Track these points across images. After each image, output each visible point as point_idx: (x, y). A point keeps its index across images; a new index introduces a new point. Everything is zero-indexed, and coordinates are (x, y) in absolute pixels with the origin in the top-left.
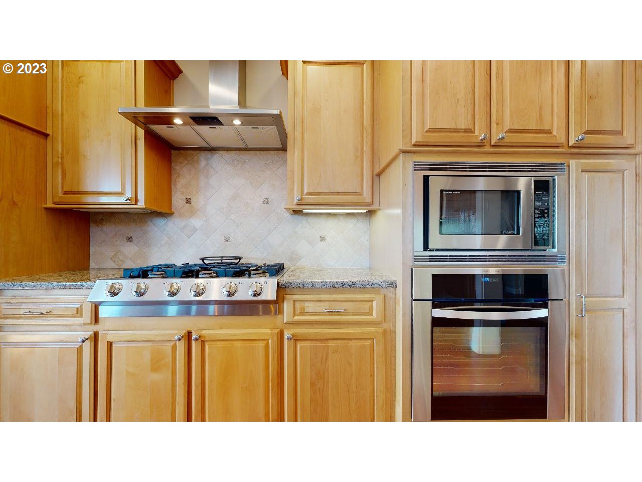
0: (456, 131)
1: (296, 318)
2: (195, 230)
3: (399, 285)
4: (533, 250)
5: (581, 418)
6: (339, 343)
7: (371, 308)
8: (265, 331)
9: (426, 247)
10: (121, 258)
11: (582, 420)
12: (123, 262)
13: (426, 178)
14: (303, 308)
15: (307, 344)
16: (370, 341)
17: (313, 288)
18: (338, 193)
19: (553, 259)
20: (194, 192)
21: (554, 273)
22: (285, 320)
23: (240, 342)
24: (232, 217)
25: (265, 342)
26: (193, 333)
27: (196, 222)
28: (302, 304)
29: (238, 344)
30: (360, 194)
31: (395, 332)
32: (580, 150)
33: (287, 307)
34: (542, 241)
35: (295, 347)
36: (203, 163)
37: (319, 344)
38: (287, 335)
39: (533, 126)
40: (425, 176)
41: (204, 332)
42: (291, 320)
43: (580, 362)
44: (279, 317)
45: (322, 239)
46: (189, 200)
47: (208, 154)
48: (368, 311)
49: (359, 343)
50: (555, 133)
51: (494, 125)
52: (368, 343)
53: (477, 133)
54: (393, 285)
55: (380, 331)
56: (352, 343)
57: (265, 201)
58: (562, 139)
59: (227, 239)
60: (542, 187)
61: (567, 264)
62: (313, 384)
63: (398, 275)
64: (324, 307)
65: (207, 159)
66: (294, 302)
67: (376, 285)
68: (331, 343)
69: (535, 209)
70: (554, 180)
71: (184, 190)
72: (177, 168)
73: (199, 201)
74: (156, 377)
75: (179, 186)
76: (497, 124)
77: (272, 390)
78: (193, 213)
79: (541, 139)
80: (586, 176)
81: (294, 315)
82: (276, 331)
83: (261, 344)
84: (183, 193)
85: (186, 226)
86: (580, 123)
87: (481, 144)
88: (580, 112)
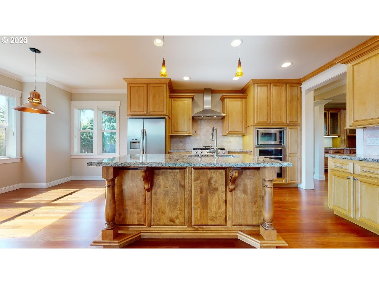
0: (264, 121)
2: (197, 139)
3: (253, 152)
4: (279, 144)
9: (258, 144)
12: (179, 148)
13: (258, 130)
18: (237, 131)
19: (283, 146)
20: (197, 130)
21: (284, 149)
24: (207, 136)
27: (198, 138)
30: (242, 132)
32: (288, 125)
34: (281, 142)
36: (199, 122)
39: (279, 120)
45: (230, 142)
46: (196, 132)
47: (201, 120)
50: (284, 121)
53: (268, 122)
54: (251, 152)
58: (285, 123)
59: (206, 142)
60: (281, 132)
61: (286, 147)
63: (252, 150)
65: (201, 122)
69: (280, 136)
70: (283, 131)
71: (195, 129)
72: (193, 124)
73: (198, 132)
75: (193, 128)
76: (272, 120)
78: (197, 135)
79: (281, 122)
80: (290, 130)
85: (195, 139)
86: (289, 119)
87: (269, 124)
88: (289, 117)
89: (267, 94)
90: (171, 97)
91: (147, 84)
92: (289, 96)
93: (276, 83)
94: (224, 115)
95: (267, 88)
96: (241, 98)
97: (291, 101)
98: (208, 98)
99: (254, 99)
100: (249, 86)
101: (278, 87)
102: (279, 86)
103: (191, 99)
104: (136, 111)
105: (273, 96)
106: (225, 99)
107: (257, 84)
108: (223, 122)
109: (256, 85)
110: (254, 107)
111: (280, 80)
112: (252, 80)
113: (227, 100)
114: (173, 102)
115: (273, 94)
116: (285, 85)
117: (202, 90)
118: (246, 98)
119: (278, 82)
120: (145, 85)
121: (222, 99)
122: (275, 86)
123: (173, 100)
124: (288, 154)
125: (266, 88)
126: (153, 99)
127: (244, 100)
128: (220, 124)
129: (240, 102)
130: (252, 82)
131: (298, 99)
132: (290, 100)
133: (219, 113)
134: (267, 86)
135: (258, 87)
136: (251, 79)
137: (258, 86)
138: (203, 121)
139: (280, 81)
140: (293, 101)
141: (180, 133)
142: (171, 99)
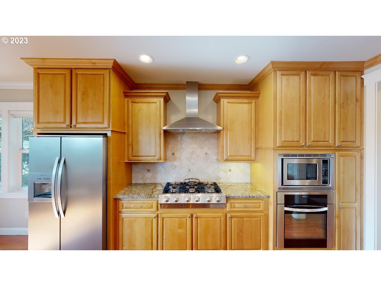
0: (293, 141)
1: (231, 209)
2: (176, 166)
3: (271, 197)
4: (322, 186)
5: (339, 249)
6: (247, 219)
7: (260, 206)
8: (220, 214)
9: (282, 184)
10: (145, 178)
11: (340, 249)
12: (146, 180)
14: (234, 206)
15: (236, 219)
16: (259, 218)
17: (239, 198)
18: (241, 156)
19: (329, 189)
20: (176, 151)
21: (329, 194)
22: (227, 210)
23: (211, 218)
24: (192, 161)
25: (220, 218)
26: (194, 215)
27: (176, 163)
28: (234, 204)
29: (210, 219)
30: (251, 156)
31: (269, 215)
32: (339, 149)
33: (228, 205)
34: (325, 182)
35: (231, 220)
36: (179, 138)
37: (240, 219)
38: (229, 216)
39: (322, 140)
40: (282, 159)
41: (198, 214)
42: (230, 210)
43: (339, 227)
44: (225, 209)
45: (230, 170)
46: (173, 154)
48: (259, 206)
49: (255, 219)
50: (330, 142)
51: (307, 140)
52: (259, 219)
53: (301, 142)
54: (268, 197)
55: (263, 214)
56: (253, 219)
57: (206, 154)
58: (333, 145)
59: (190, 170)
60: (325, 162)
61: (334, 190)
62: (238, 234)
63: (271, 194)
64: (242, 205)
66: (231, 203)
67: (262, 197)
68: (245, 219)
69: (323, 170)
70: (330, 159)
71: (172, 150)
72: (169, 140)
73: (177, 155)
74: (180, 231)
75: (169, 148)
76: (308, 139)
77: (223, 236)
78: (175, 159)
79: (325, 144)
80: (342, 158)
81: (231, 208)
82: (225, 214)
83: (219, 219)
84: (171, 151)
85: (172, 165)
86: (339, 138)
87: (302, 146)
88: (339, 134)
89: (300, 90)
90: (126, 95)
91: (71, 70)
92: (340, 95)
93: (316, 69)
94: (219, 128)
95: (300, 78)
96: (248, 97)
97: (343, 104)
98: (192, 99)
99: (275, 99)
100: (264, 76)
101: (319, 78)
102: (322, 75)
103: (162, 100)
104: (49, 123)
105: (310, 95)
106: (222, 100)
107: (280, 72)
108: (218, 138)
109: (278, 73)
110: (275, 115)
111: (324, 63)
112: (273, 63)
113: (224, 102)
114: (130, 104)
115: (310, 92)
116: (332, 73)
117: (183, 85)
118: (257, 97)
119: (320, 67)
120: (68, 73)
121: (217, 100)
122: (315, 75)
123: (130, 101)
124: (339, 203)
125: (297, 78)
126: (83, 99)
127: (254, 101)
128: (214, 141)
129: (246, 106)
130: (271, 66)
131: (357, 100)
132: (342, 101)
133: (211, 125)
134: (298, 75)
135: (283, 77)
136: (269, 62)
137: (282, 75)
138: (185, 135)
139: (324, 67)
140: (348, 105)
141: (144, 159)
142: (126, 99)
